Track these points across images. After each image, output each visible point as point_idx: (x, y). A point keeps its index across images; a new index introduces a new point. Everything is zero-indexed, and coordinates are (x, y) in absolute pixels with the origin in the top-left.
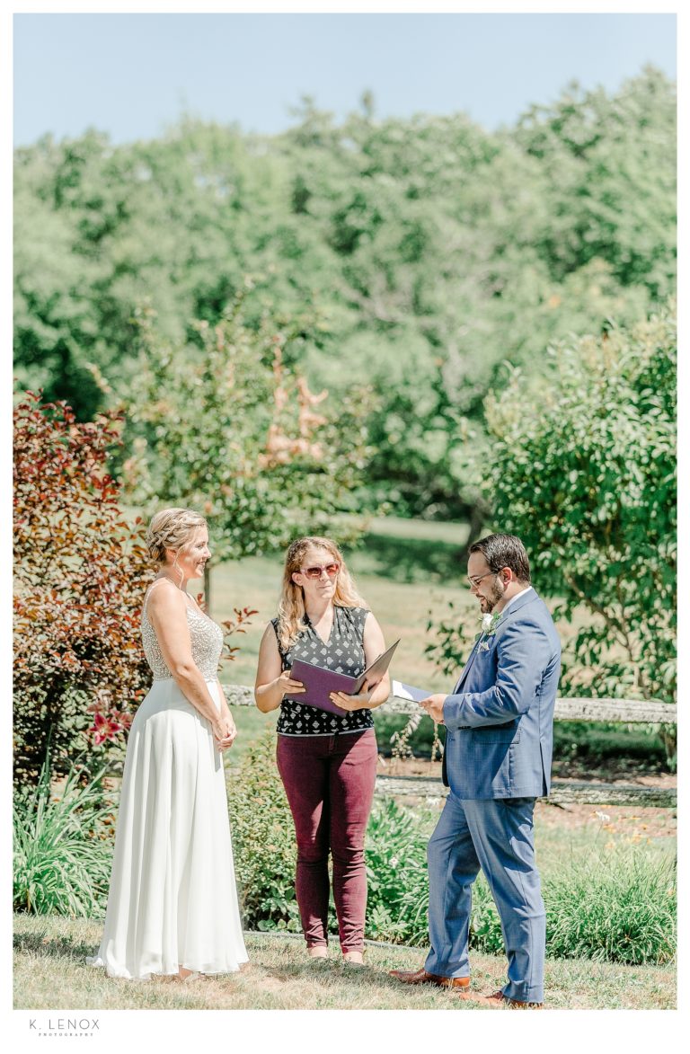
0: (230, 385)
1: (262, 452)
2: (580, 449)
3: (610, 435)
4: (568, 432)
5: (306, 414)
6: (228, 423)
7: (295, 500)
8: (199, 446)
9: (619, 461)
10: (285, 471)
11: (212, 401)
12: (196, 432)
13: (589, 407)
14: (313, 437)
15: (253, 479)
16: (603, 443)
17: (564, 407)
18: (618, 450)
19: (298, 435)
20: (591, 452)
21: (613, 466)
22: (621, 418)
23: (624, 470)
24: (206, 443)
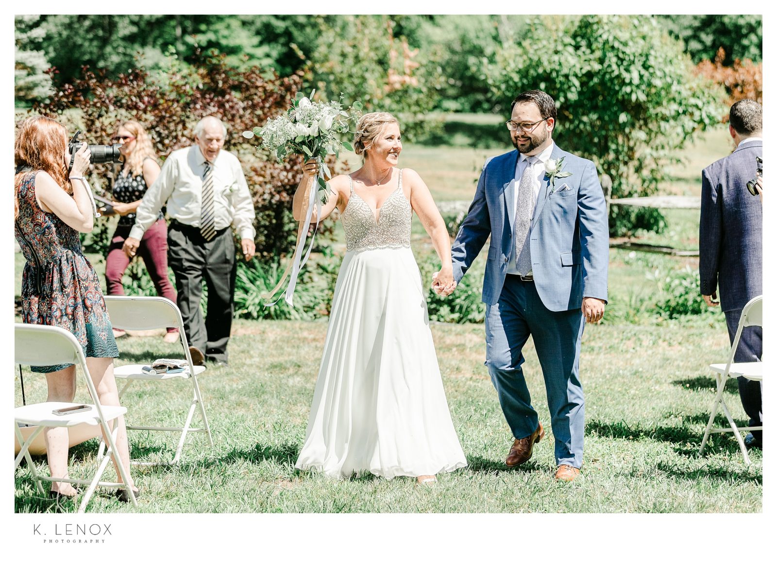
0: (366, 50)
1: (387, 84)
2: (545, 71)
3: (560, 64)
4: (539, 63)
5: (408, 63)
6: (367, 70)
7: (406, 108)
8: (353, 83)
9: (566, 76)
10: (400, 94)
11: (357, 60)
12: (350, 76)
13: (549, 49)
14: (413, 74)
15: (382, 99)
16: (557, 68)
17: (536, 50)
18: (565, 71)
19: (405, 73)
20: (551, 72)
21: (562, 79)
22: (566, 54)
23: (569, 80)
24: (357, 81)
